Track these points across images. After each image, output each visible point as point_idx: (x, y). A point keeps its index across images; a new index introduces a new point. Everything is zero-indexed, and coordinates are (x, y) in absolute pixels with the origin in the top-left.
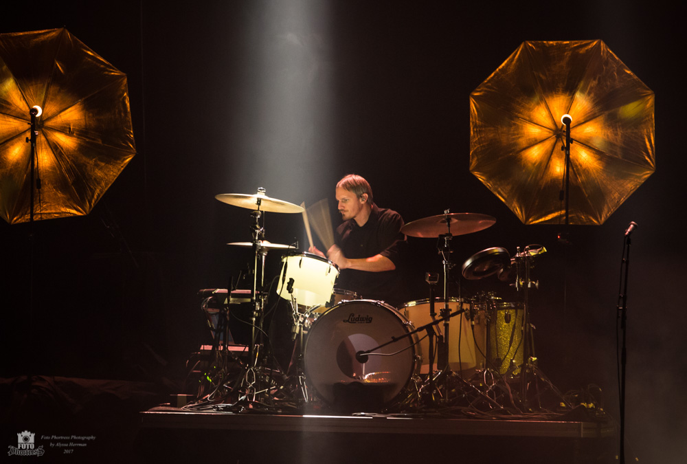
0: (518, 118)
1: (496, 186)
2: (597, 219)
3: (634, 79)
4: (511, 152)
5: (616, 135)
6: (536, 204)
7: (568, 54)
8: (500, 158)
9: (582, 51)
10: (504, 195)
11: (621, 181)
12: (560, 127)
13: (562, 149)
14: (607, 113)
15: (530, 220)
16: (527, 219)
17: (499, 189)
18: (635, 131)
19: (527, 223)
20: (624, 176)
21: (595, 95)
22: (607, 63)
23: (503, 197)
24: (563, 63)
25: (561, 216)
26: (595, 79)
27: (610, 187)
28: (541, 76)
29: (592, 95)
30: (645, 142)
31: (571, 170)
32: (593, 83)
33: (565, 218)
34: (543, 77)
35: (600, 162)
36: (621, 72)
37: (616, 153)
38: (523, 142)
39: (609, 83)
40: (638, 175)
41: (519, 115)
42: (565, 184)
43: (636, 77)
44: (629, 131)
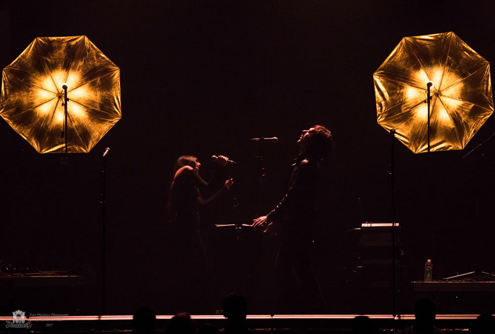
0: (33, 86)
1: (21, 130)
2: (86, 149)
3: (107, 61)
4: (29, 108)
5: (96, 95)
6: (47, 140)
7: (64, 45)
8: (23, 112)
9: (73, 43)
10: (26, 135)
11: (101, 125)
12: (60, 92)
13: (62, 105)
14: (90, 82)
15: (43, 150)
16: (41, 149)
17: (23, 132)
18: (108, 93)
19: (41, 153)
20: (102, 121)
21: (83, 70)
22: (89, 50)
23: (26, 137)
24: (62, 51)
25: (63, 148)
26: (82, 61)
27: (93, 129)
29: (80, 71)
30: (114, 100)
31: (68, 118)
32: (81, 64)
33: (65, 149)
34: (49, 60)
35: (86, 113)
36: (98, 56)
37: (96, 107)
38: (37, 102)
39: (91, 63)
40: (111, 120)
41: (35, 84)
42: (65, 127)
43: (107, 59)
44: (104, 93)
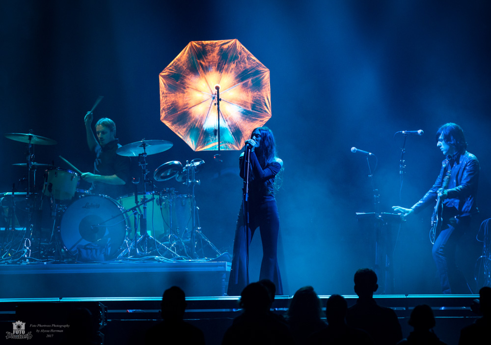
0: (188, 87)
1: (177, 129)
2: (238, 147)
3: (257, 63)
4: (185, 108)
5: (248, 96)
6: (201, 139)
7: (217, 49)
8: (179, 113)
9: (225, 46)
10: (182, 134)
11: (252, 123)
12: (214, 93)
13: (215, 104)
14: (242, 83)
15: (198, 148)
16: (197, 147)
17: (179, 131)
18: (259, 93)
19: (196, 151)
20: (253, 121)
21: (235, 72)
22: (240, 54)
23: (181, 135)
24: (215, 54)
26: (234, 63)
27: (245, 128)
28: (202, 62)
29: (233, 72)
30: (264, 100)
32: (233, 66)
33: (218, 147)
34: (203, 63)
36: (249, 58)
37: (248, 108)
38: (192, 103)
39: (242, 66)
40: (261, 119)
41: (190, 86)
43: (258, 61)
44: (255, 93)
